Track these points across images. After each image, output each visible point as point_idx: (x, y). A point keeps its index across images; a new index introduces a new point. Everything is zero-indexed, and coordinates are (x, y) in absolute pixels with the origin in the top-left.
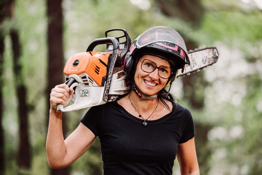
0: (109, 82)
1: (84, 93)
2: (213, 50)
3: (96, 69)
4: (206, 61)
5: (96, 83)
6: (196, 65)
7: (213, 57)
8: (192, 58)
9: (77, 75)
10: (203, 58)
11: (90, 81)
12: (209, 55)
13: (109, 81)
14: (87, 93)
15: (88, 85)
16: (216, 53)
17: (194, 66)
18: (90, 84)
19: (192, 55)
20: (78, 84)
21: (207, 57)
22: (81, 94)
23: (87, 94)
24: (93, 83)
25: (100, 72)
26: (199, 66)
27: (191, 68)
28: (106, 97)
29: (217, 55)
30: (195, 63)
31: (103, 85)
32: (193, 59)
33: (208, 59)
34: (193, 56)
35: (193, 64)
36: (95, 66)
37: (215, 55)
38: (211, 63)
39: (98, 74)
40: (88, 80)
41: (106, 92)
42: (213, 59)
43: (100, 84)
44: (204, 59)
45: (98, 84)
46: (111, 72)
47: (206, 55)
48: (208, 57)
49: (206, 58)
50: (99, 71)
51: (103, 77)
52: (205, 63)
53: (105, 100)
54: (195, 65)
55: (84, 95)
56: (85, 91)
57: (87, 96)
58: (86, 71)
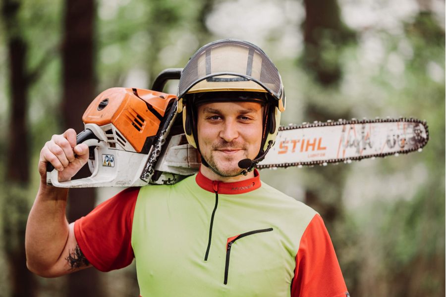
0: (159, 149)
1: (107, 161)
2: (417, 126)
3: (136, 120)
4: (395, 143)
5: (131, 146)
6: (371, 147)
7: (413, 139)
8: (363, 133)
9: (98, 126)
10: (388, 136)
11: (118, 140)
12: (405, 133)
13: (158, 147)
14: (112, 161)
15: (115, 146)
16: (421, 132)
17: (365, 149)
18: (118, 145)
19: (363, 128)
20: (99, 142)
21: (398, 136)
22: (104, 161)
23: (112, 164)
24: (124, 145)
25: (143, 128)
26: (376, 150)
27: (358, 151)
28: (148, 173)
29: (424, 135)
30: (369, 144)
31: (145, 151)
32: (365, 134)
33: (401, 140)
34: (367, 130)
35: (365, 144)
36: (135, 116)
37: (418, 135)
38: (406, 148)
39: (139, 130)
40: (116, 137)
41: (148, 165)
42: (413, 143)
43: (140, 149)
44: (392, 139)
45: (134, 148)
46: (165, 131)
47: (399, 132)
48: (401, 137)
49: (396, 138)
50: (141, 125)
51: (148, 138)
52: (392, 147)
53: (145, 179)
54: (367, 147)
55: (107, 163)
56: (109, 156)
57: (111, 166)
58: (114, 121)
